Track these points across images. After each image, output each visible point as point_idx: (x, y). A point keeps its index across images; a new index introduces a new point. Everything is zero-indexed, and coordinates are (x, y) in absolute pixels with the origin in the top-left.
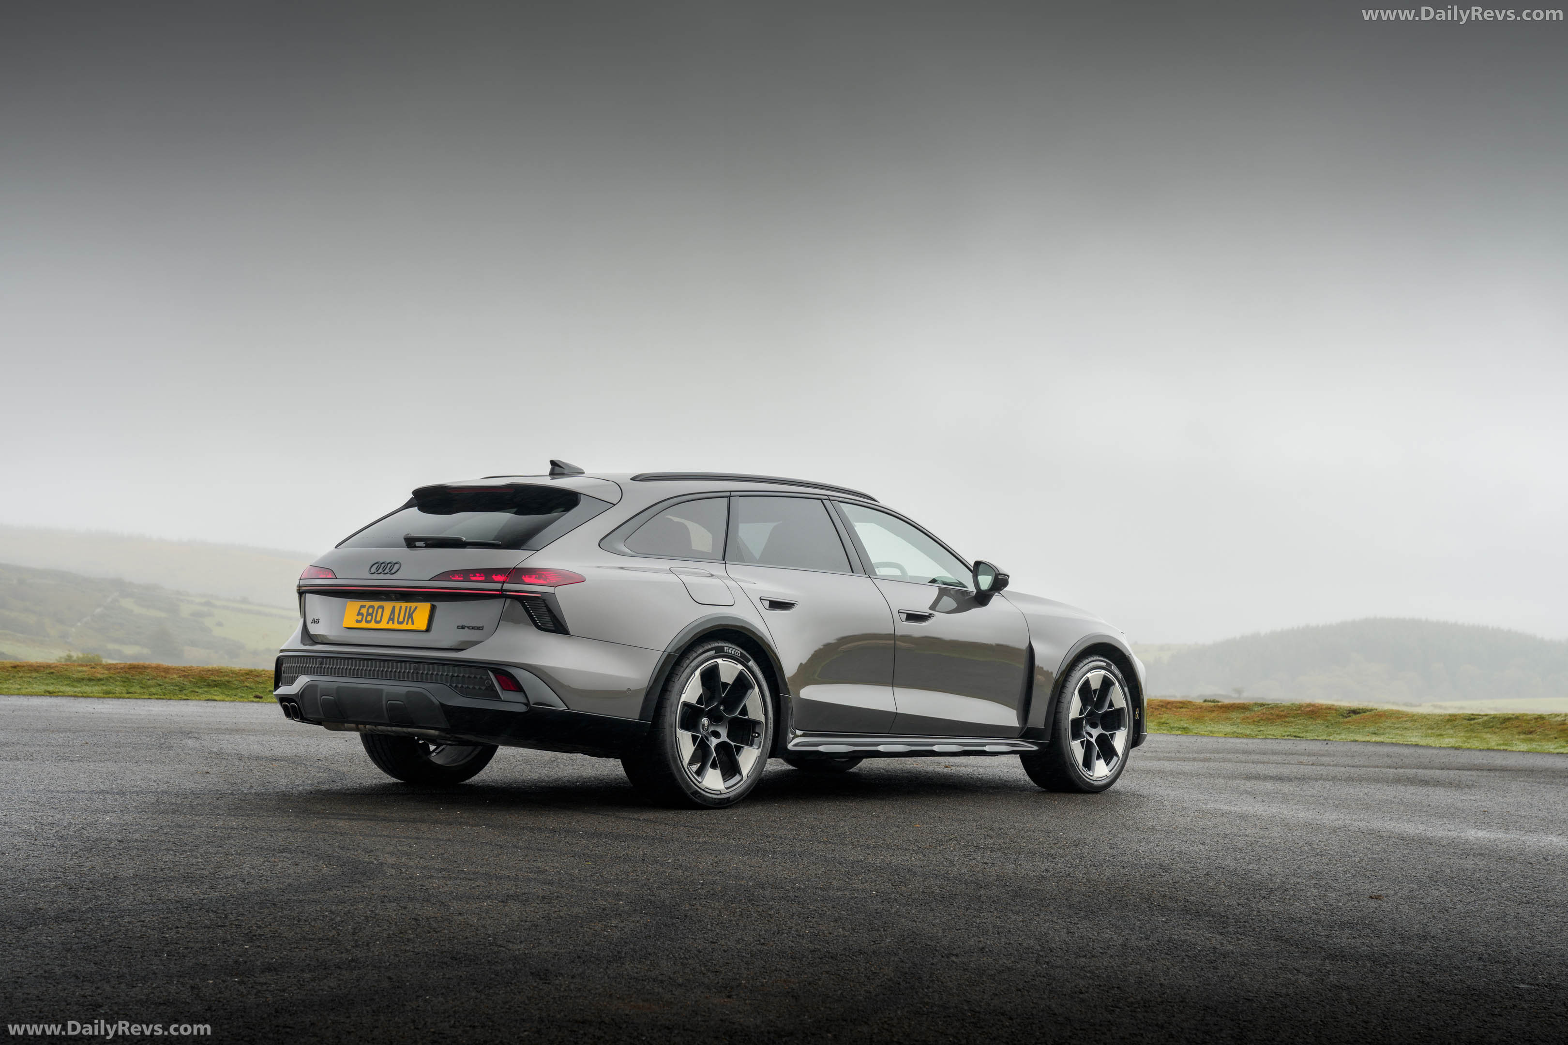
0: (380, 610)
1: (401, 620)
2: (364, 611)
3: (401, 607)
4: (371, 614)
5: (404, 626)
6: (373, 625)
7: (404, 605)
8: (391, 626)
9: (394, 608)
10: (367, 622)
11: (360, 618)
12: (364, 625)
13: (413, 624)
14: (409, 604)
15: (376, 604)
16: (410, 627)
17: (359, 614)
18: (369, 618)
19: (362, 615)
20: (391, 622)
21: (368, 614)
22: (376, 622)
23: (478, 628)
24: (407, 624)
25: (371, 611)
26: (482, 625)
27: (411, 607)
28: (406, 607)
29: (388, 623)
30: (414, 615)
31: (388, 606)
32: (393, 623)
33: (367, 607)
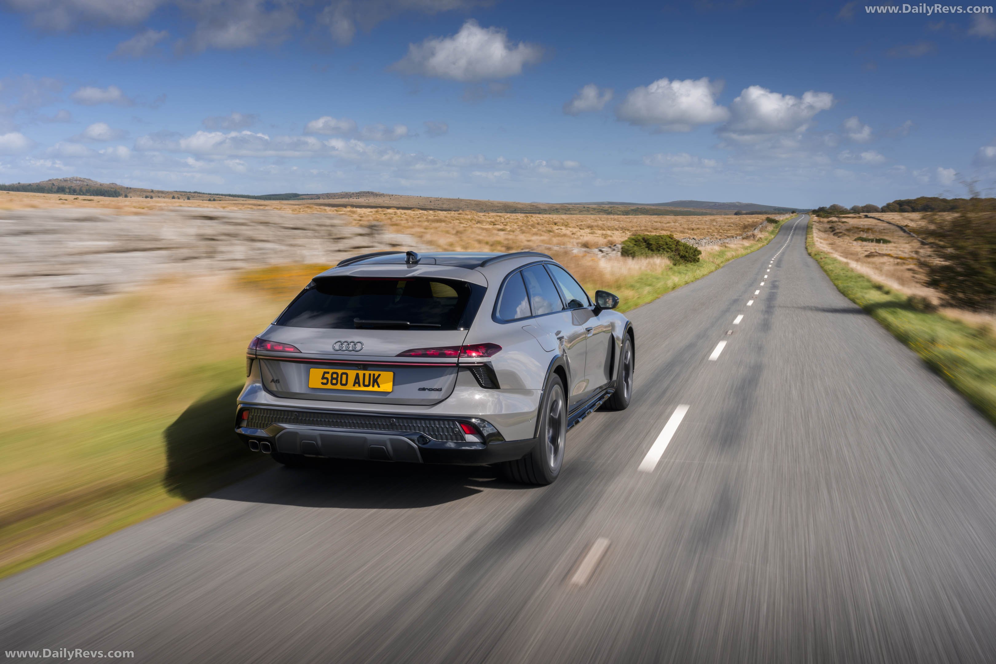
0: (344, 376)
1: (367, 383)
2: (329, 376)
3: (364, 374)
4: (336, 379)
5: (370, 388)
6: (339, 387)
7: (367, 373)
8: (357, 388)
9: (357, 374)
10: (332, 384)
11: (325, 381)
12: (329, 386)
13: (379, 387)
14: (372, 373)
15: (340, 372)
16: (376, 388)
17: (323, 378)
18: (334, 381)
19: (327, 379)
20: (357, 385)
21: (333, 378)
22: (342, 384)
23: (437, 390)
24: (373, 386)
25: (335, 376)
26: (440, 388)
27: (374, 375)
28: (370, 375)
29: (354, 385)
30: (378, 380)
31: (352, 374)
32: (359, 386)
33: (330, 373)
